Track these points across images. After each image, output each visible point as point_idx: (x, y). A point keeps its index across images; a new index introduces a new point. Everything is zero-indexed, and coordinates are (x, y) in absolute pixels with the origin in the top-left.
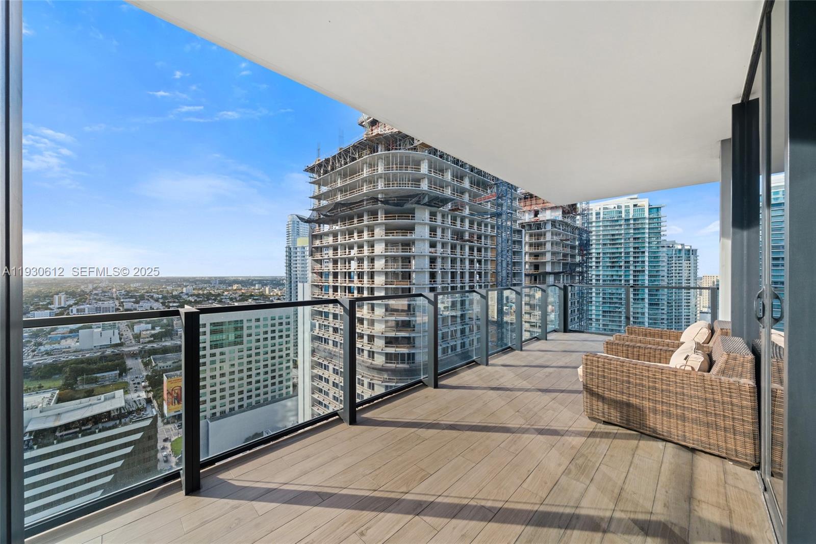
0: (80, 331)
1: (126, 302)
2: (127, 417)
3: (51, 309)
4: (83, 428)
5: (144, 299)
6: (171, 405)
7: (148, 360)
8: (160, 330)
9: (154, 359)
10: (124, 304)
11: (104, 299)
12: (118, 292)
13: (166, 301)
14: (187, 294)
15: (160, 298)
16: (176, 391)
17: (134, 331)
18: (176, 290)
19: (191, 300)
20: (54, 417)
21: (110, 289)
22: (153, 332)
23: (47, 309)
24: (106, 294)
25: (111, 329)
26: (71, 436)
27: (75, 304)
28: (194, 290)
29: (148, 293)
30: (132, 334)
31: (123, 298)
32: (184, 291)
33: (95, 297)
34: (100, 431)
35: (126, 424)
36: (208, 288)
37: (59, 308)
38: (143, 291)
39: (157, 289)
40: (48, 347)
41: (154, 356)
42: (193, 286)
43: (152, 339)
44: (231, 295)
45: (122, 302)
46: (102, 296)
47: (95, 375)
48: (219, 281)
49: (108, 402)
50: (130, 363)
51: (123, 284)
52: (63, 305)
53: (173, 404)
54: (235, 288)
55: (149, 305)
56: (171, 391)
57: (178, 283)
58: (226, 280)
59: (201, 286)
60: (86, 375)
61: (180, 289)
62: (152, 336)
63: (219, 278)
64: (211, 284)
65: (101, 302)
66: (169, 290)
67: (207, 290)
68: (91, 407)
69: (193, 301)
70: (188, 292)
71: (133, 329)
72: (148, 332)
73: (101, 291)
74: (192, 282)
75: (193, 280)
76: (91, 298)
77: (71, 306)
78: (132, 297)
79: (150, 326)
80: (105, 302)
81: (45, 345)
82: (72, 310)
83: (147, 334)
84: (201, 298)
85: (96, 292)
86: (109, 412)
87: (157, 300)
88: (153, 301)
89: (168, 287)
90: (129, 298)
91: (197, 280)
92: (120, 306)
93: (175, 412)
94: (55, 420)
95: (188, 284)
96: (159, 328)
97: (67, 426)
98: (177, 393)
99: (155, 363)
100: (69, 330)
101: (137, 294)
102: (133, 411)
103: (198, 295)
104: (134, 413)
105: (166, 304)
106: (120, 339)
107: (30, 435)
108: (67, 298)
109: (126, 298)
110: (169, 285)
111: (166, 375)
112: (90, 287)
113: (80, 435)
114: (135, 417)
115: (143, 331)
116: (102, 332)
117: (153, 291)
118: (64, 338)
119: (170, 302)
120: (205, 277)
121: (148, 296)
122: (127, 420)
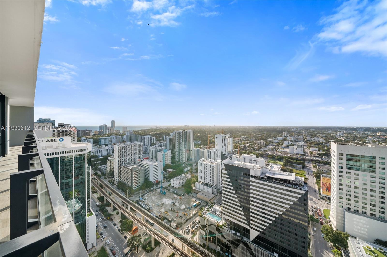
0: (290, 146)
1: (308, 137)
2: (296, 186)
3: (282, 137)
4: (280, 182)
5: (316, 137)
6: (324, 191)
7: (315, 165)
8: (323, 152)
9: (318, 165)
10: (307, 138)
11: (299, 135)
12: (305, 132)
13: (327, 138)
14: (340, 136)
15: (324, 137)
16: (327, 185)
17: (310, 150)
18: (333, 133)
19: (342, 139)
20: (273, 174)
21: (302, 131)
22: (319, 152)
23: (281, 137)
24: (300, 133)
25: (300, 147)
26: (277, 183)
27: (290, 136)
28: (344, 133)
29: (318, 134)
30: (309, 151)
31: (307, 135)
32: (338, 134)
33: (296, 134)
34: (285, 186)
35: (294, 188)
36: (355, 133)
37: (284, 137)
38: (316, 133)
39: (323, 132)
40: (280, 150)
41: (318, 164)
42: (344, 131)
43: (318, 155)
44: (374, 139)
45: (306, 137)
46: (299, 133)
47: (293, 164)
48: (364, 129)
49: (289, 176)
50: (307, 164)
51: (307, 129)
52: (286, 136)
53: (326, 191)
54: (379, 134)
55: (318, 139)
56: (324, 184)
57: (335, 130)
58: (370, 129)
59: (349, 132)
60: (290, 163)
61: (335, 133)
62: (318, 154)
63: (364, 127)
64: (358, 131)
65: (298, 136)
66: (329, 133)
67: (354, 134)
68: (283, 176)
69: (343, 140)
70: (340, 135)
71: (310, 149)
72: (316, 152)
73: (298, 132)
74: (344, 129)
75: (345, 128)
76: (295, 134)
77: (288, 136)
78: (310, 135)
79: (317, 149)
80: (300, 136)
81: (280, 149)
82: (288, 138)
83: (315, 153)
84: (349, 138)
85: (297, 132)
86: (289, 180)
87: (322, 137)
88: (321, 138)
89: (328, 132)
90: (309, 135)
91: (347, 129)
92: (305, 138)
93: (327, 195)
94: (273, 175)
95: (340, 130)
96: (322, 151)
97: (276, 179)
98: (328, 186)
99: (318, 167)
100: (287, 145)
101: (313, 134)
102: (298, 184)
103: (347, 137)
104: (298, 185)
105: (327, 140)
106: (304, 152)
107: (266, 177)
108: (287, 133)
109: (308, 135)
110: (329, 131)
111: (322, 175)
112: (295, 130)
113: (279, 184)
114: (298, 187)
115: (314, 151)
116: (297, 148)
117: (321, 133)
118: (285, 148)
119: (330, 139)
120: (353, 127)
121: (318, 135)
122: (295, 187)
